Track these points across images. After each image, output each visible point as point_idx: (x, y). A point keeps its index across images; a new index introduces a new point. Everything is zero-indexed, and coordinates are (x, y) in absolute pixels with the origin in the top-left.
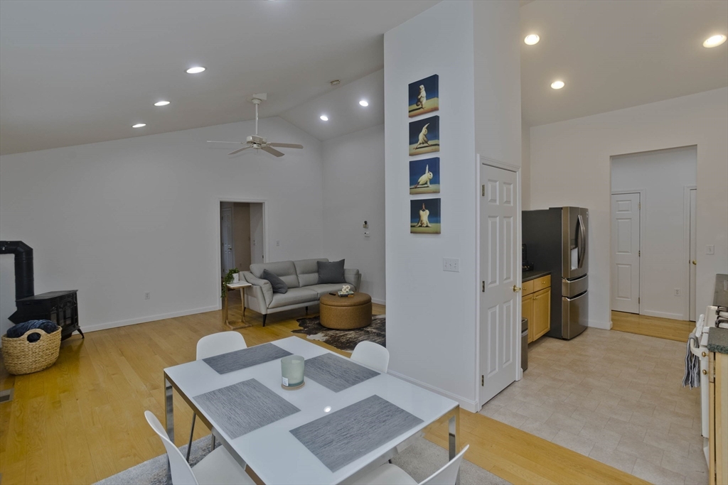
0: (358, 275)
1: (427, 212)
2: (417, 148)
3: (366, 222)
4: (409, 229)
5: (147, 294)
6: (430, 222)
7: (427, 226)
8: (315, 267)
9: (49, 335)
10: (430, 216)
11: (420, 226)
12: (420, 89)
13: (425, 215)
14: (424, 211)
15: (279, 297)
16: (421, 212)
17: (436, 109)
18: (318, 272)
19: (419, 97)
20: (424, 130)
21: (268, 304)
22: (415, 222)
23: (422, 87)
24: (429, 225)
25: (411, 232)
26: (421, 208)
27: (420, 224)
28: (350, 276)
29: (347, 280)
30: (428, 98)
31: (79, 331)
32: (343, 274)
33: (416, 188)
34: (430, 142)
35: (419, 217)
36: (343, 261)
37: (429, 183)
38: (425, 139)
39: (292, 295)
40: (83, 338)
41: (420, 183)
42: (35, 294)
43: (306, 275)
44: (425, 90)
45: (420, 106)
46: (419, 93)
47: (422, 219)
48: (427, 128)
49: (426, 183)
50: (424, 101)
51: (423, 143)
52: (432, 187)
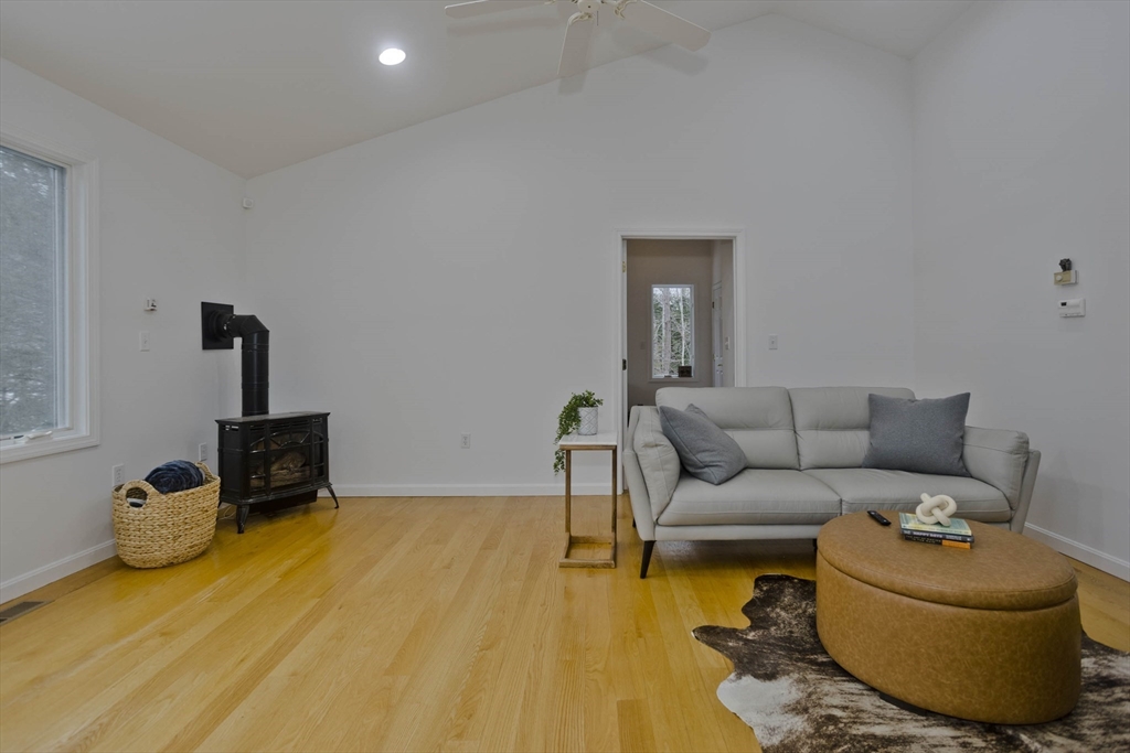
0: (1026, 457)
3: (1066, 264)
5: (465, 438)
8: (861, 411)
9: (163, 497)
15: (696, 495)
18: (868, 427)
21: (655, 509)
28: (988, 453)
29: (972, 465)
31: (332, 492)
32: (960, 444)
36: (963, 401)
39: (746, 492)
40: (337, 507)
42: (270, 412)
43: (825, 435)
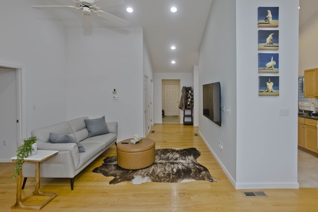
1: (272, 84)
2: (265, 46)
3: (115, 90)
4: (258, 93)
6: (274, 89)
7: (272, 92)
10: (273, 86)
11: (267, 92)
12: (268, 12)
13: (270, 85)
14: (269, 83)
16: (268, 84)
17: (277, 26)
19: (267, 17)
20: (270, 37)
22: (263, 89)
23: (269, 11)
24: (273, 91)
25: (260, 95)
26: (268, 81)
27: (267, 90)
28: (111, 128)
30: (273, 18)
33: (264, 69)
34: (274, 44)
35: (266, 86)
36: (104, 118)
37: (273, 67)
38: (271, 42)
41: (267, 67)
43: (79, 132)
44: (272, 14)
45: (268, 22)
46: (267, 14)
47: (268, 87)
48: (272, 36)
49: (271, 67)
50: (271, 20)
51: (269, 44)
52: (275, 70)
